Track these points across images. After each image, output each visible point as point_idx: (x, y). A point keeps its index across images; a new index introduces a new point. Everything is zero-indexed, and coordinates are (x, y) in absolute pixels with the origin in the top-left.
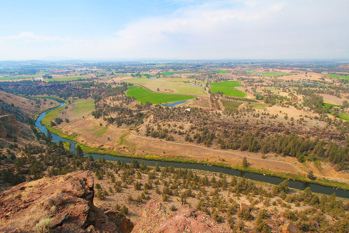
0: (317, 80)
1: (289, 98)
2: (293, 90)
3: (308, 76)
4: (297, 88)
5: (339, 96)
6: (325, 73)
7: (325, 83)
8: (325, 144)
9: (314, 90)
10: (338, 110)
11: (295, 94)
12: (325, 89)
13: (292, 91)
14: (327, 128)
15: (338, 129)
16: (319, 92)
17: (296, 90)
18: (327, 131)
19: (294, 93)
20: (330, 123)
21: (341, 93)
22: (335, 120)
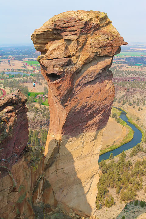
0: (20, 68)
3: (12, 65)
4: (3, 81)
5: (40, 84)
6: (26, 60)
7: (27, 71)
8: (39, 133)
9: (19, 80)
10: (41, 97)
11: (2, 88)
12: (28, 78)
14: (35, 117)
15: (43, 116)
16: (24, 82)
17: (2, 83)
18: (36, 120)
19: (1, 86)
20: (37, 112)
21: (41, 80)
22: (41, 107)
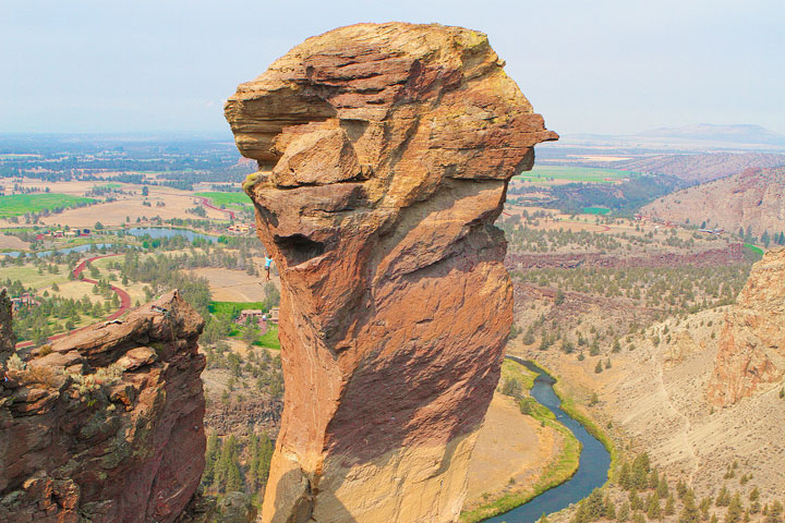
0: (184, 217)
1: (99, 305)
2: (110, 267)
3: (154, 204)
4: (121, 259)
5: (252, 272)
6: (205, 188)
7: (207, 225)
8: (242, 446)
9: (177, 259)
10: (253, 320)
11: (118, 284)
12: (211, 251)
13: (105, 273)
14: (232, 389)
15: (260, 385)
16: (194, 265)
17: (118, 267)
18: (234, 400)
19: (113, 278)
20: (238, 373)
21: (255, 259)
22: (252, 355)
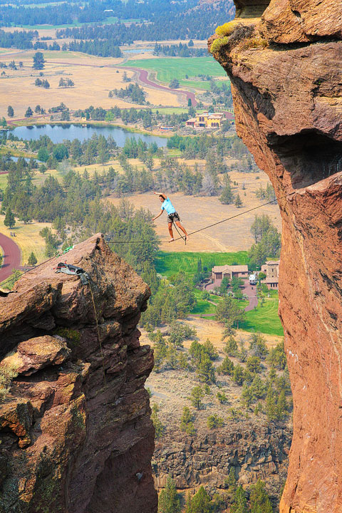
0: (108, 104)
3: (54, 83)
5: (229, 198)
6: (141, 52)
7: (148, 118)
8: (219, 508)
9: (98, 179)
10: (233, 284)
12: (157, 162)
14: (199, 406)
15: (249, 398)
16: (128, 188)
18: (203, 426)
20: (209, 378)
21: (234, 176)
22: (233, 346)
